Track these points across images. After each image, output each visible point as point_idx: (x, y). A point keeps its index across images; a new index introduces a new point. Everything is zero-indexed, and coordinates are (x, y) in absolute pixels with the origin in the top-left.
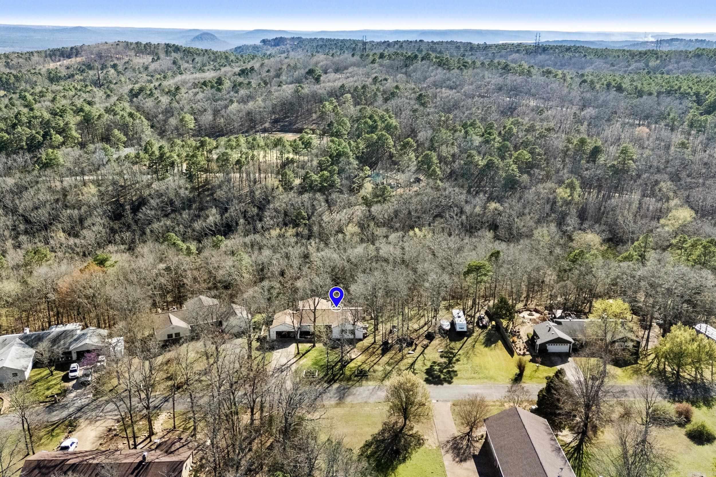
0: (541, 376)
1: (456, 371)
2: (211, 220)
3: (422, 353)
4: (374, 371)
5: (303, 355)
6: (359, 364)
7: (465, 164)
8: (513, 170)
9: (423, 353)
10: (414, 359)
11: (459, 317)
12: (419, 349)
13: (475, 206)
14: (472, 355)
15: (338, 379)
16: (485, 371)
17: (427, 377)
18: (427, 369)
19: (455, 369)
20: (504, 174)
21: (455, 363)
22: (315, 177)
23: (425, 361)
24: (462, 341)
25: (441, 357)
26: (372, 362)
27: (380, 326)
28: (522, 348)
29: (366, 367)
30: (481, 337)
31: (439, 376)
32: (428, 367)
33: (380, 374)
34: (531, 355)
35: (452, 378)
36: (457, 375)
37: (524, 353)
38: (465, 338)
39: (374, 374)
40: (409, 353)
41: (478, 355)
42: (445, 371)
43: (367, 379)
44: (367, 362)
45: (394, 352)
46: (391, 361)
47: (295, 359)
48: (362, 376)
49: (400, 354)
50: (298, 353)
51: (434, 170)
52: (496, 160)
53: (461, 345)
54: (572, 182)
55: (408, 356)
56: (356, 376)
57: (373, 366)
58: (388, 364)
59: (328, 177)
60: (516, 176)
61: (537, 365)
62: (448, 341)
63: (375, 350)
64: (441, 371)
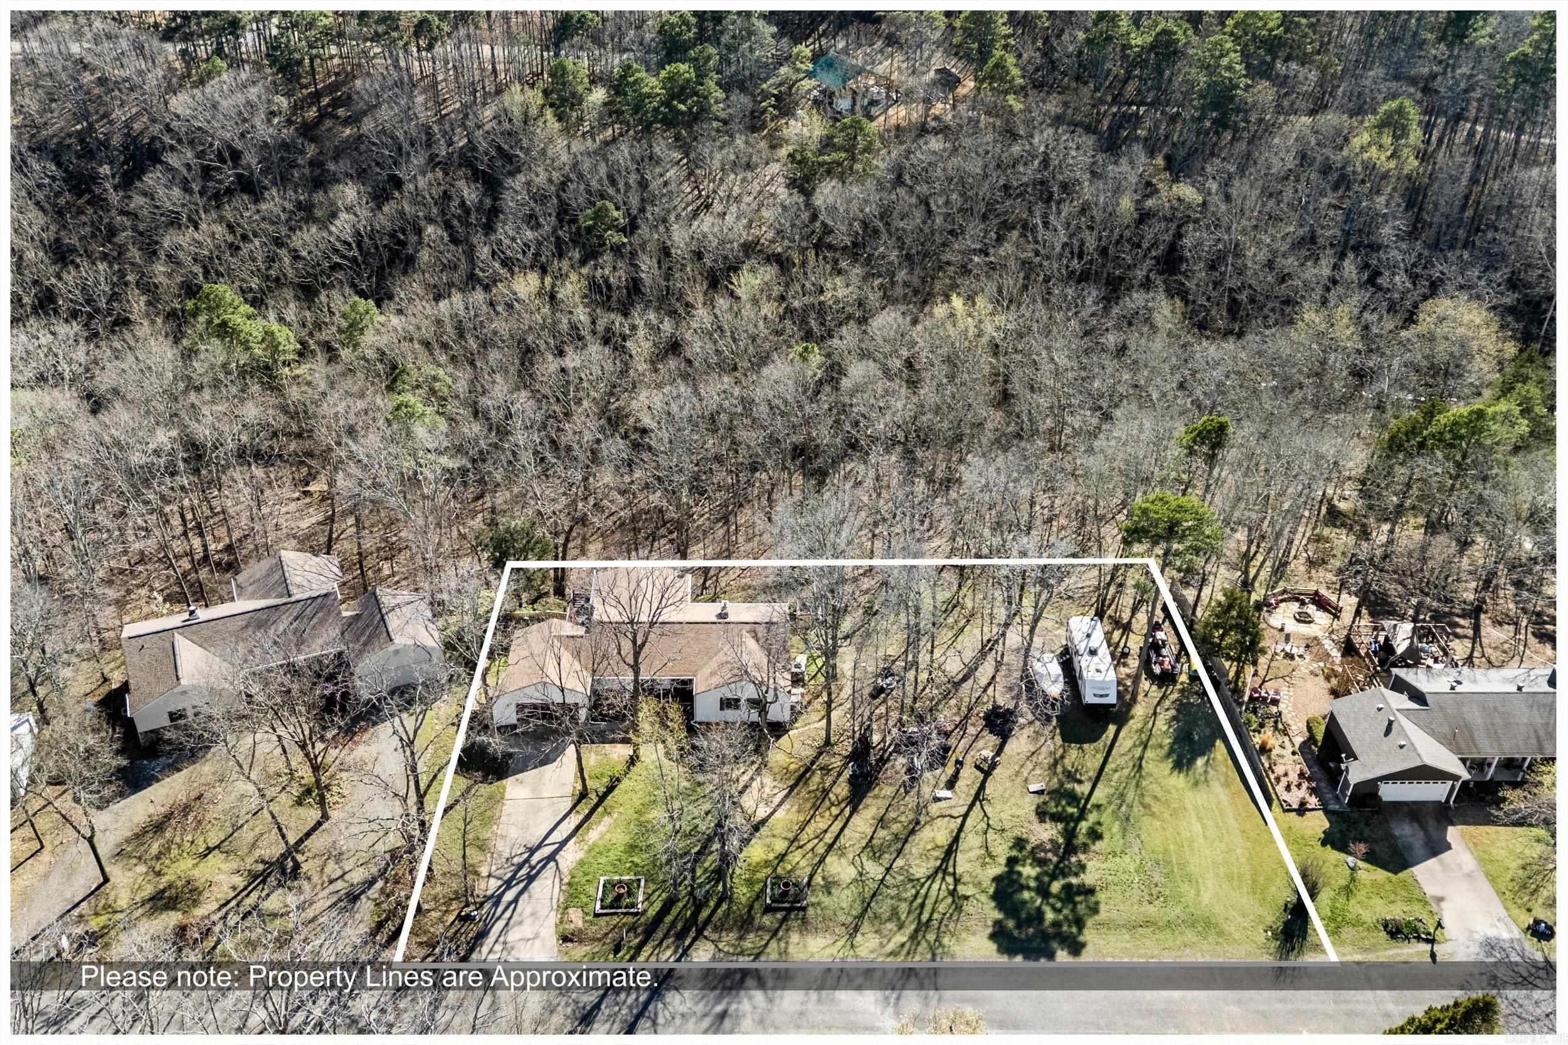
0: (1368, 917)
1: (1091, 891)
2: (343, 226)
3: (977, 797)
4: (829, 886)
5: (602, 799)
6: (780, 846)
7: (1089, 42)
8: (1229, 68)
9: (979, 796)
10: (955, 824)
11: (1093, 652)
12: (969, 777)
13: (1117, 191)
14: (1137, 810)
15: (708, 920)
16: (1185, 887)
17: (999, 915)
18: (997, 879)
19: (1088, 878)
20: (1203, 79)
21: (1085, 848)
22: (652, 84)
23: (991, 835)
24: (1100, 744)
25: (1042, 814)
26: (819, 837)
27: (846, 660)
28: (1293, 777)
29: (800, 864)
30: (1161, 725)
31: (1040, 913)
32: (999, 869)
33: (844, 900)
34: (1327, 812)
35: (1080, 923)
36: (1094, 910)
37: (1303, 804)
38: (1112, 728)
39: (826, 900)
40: (937, 800)
41: (1156, 808)
42: (1056, 887)
43: (805, 925)
44: (804, 837)
45: (888, 791)
46: (881, 833)
47: (574, 820)
48: (789, 910)
49: (911, 800)
50: (583, 795)
51: (1000, 65)
52: (1180, 35)
53: (1100, 758)
54: (1400, 111)
55: (934, 809)
56: (768, 910)
57: (822, 860)
58: (872, 849)
59: (688, 81)
60: (1237, 87)
61: (1350, 859)
62: (1058, 740)
63: (829, 781)
64: (1043, 891)
